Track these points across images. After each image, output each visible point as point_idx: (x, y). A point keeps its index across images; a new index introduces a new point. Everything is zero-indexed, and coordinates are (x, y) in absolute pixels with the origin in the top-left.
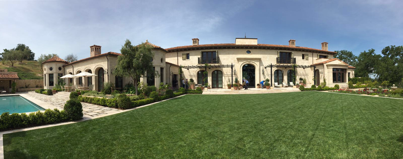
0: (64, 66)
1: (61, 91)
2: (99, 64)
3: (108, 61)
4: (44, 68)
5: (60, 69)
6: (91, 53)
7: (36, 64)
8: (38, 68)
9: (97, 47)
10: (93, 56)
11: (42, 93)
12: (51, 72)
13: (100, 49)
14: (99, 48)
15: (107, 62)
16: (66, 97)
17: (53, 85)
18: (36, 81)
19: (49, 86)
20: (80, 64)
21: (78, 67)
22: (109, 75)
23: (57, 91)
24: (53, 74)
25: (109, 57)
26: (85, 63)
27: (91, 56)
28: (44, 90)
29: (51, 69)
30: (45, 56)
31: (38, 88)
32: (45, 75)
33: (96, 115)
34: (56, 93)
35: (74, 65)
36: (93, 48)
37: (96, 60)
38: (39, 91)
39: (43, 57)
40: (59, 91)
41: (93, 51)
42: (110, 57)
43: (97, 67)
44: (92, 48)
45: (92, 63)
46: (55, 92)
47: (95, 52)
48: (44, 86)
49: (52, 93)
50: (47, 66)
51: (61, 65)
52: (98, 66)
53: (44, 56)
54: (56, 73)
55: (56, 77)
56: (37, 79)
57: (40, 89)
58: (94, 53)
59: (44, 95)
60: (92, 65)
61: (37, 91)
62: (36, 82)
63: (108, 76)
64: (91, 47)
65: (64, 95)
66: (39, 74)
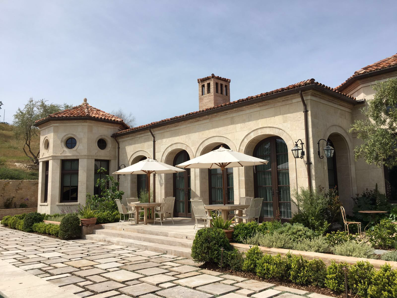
0: (115, 137)
1: (117, 220)
2: (261, 123)
3: (306, 112)
4: (42, 139)
5: (102, 144)
6: (201, 100)
7: (4, 132)
8: (14, 143)
9: (220, 82)
10: (211, 105)
11: (32, 231)
12: (68, 154)
13: (227, 87)
14: (224, 83)
17: (75, 199)
18: (6, 184)
19: (58, 203)
23: (100, 223)
24: (78, 160)
27: (200, 107)
28: (41, 218)
29: (70, 143)
30: (43, 106)
31: (13, 210)
32: (46, 164)
34: (98, 231)
36: (209, 85)
37: (248, 111)
38: (22, 222)
39: (35, 109)
40: (106, 221)
41: (209, 91)
43: (253, 136)
44: (206, 84)
45: (233, 123)
46: (93, 224)
47: (215, 95)
48: (39, 202)
49: (80, 229)
50: (55, 132)
51: (106, 132)
53: (39, 104)
54: (88, 157)
55: (88, 170)
56: (12, 178)
57: (20, 212)
58: (212, 97)
59: (43, 237)
61: (10, 221)
62: (4, 189)
63: (309, 163)
64: (203, 80)
65: (139, 239)
66: (18, 162)
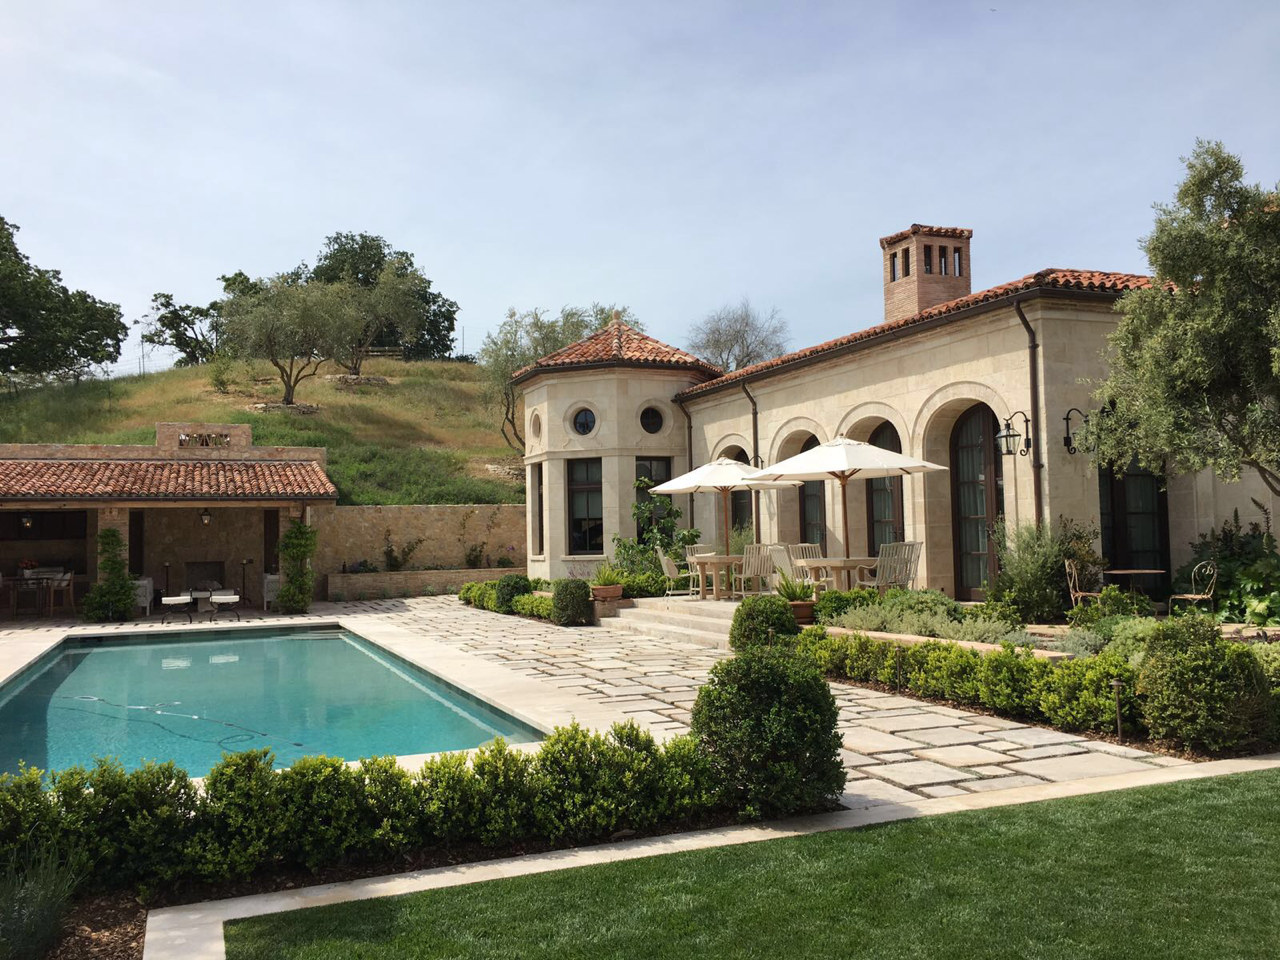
0: (682, 401)
1: (660, 592)
2: (954, 373)
3: (1034, 348)
4: (528, 414)
5: (651, 419)
6: (889, 293)
7: (464, 385)
8: (480, 414)
9: (937, 243)
10: (910, 310)
11: (511, 612)
12: (580, 446)
13: (962, 252)
14: (950, 244)
15: (1024, 355)
16: (702, 642)
17: (598, 548)
18: (468, 516)
19: (563, 556)
20: (809, 378)
21: (788, 402)
22: (1045, 459)
23: (629, 595)
24: (599, 460)
25: (1039, 314)
26: (847, 369)
27: (888, 313)
28: (526, 587)
29: (583, 422)
30: (537, 325)
31: (483, 573)
32: (538, 467)
33: (954, 783)
34: (623, 612)
35: (759, 391)
36: (906, 252)
37: (929, 345)
38: (494, 594)
39: (521, 333)
40: (644, 593)
41: (907, 273)
42: (1045, 308)
43: (938, 402)
44: (899, 251)
45: (902, 372)
46: (614, 598)
47: (921, 281)
48: (530, 556)
49: (590, 606)
50: (551, 398)
51: (659, 390)
52: (952, 395)
53: (529, 320)
54: (621, 452)
55: (622, 482)
56: (479, 500)
57: (498, 575)
58: (914, 287)
59: (527, 621)
60: (899, 381)
61: (474, 594)
62: (463, 526)
63: (1038, 466)
64: (890, 243)
65: (686, 624)
66: (492, 461)
